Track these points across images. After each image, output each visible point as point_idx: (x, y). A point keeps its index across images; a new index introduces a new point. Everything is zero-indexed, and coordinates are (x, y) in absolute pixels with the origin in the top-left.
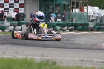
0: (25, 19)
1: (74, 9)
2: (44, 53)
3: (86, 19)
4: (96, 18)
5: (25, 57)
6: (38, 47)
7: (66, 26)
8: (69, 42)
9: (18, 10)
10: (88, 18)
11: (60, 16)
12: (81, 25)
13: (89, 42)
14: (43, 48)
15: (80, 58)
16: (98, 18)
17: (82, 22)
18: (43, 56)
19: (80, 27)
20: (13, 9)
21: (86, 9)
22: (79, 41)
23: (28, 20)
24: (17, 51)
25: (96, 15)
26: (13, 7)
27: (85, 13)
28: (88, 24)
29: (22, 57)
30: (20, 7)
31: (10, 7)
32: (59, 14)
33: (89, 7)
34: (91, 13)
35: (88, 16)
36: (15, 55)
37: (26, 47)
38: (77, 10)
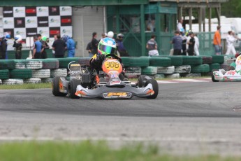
1: (187, 26)
2: (127, 129)
5: (85, 139)
6: (111, 115)
7: (171, 65)
8: (180, 101)
9: (58, 32)
11: (153, 43)
12: (206, 61)
13: (227, 100)
14: (123, 117)
17: (209, 54)
19: (205, 67)
21: (217, 25)
22: (204, 99)
23: (83, 55)
25: (239, 37)
26: (46, 25)
28: (223, 58)
30: (63, 24)
31: (40, 25)
32: (152, 39)
33: (223, 18)
36: (61, 134)
37: (82, 116)
38: (195, 28)
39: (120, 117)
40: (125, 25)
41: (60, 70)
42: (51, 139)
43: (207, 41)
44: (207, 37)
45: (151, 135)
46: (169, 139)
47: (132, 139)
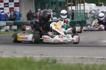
0: (21, 18)
2: (43, 52)
3: (83, 17)
4: (94, 15)
5: (24, 56)
10: (86, 15)
11: (55, 14)
12: (78, 22)
13: (87, 40)
14: (42, 47)
15: (80, 56)
16: (95, 15)
17: (80, 19)
18: (42, 55)
19: (78, 25)
20: (8, 8)
21: (83, 7)
23: (24, 20)
24: (15, 51)
25: (93, 12)
26: (8, 6)
27: (82, 10)
28: (86, 21)
29: (21, 56)
30: (15, 6)
31: (5, 7)
32: (55, 12)
33: (86, 4)
34: (88, 10)
35: (85, 13)
36: (14, 54)
38: (74, 8)
39: (40, 47)
40: (43, 6)
41: (13, 26)
42: (9, 56)
43: (79, 13)
44: (79, 12)
45: (54, 55)
46: (61, 56)
47: (45, 56)
